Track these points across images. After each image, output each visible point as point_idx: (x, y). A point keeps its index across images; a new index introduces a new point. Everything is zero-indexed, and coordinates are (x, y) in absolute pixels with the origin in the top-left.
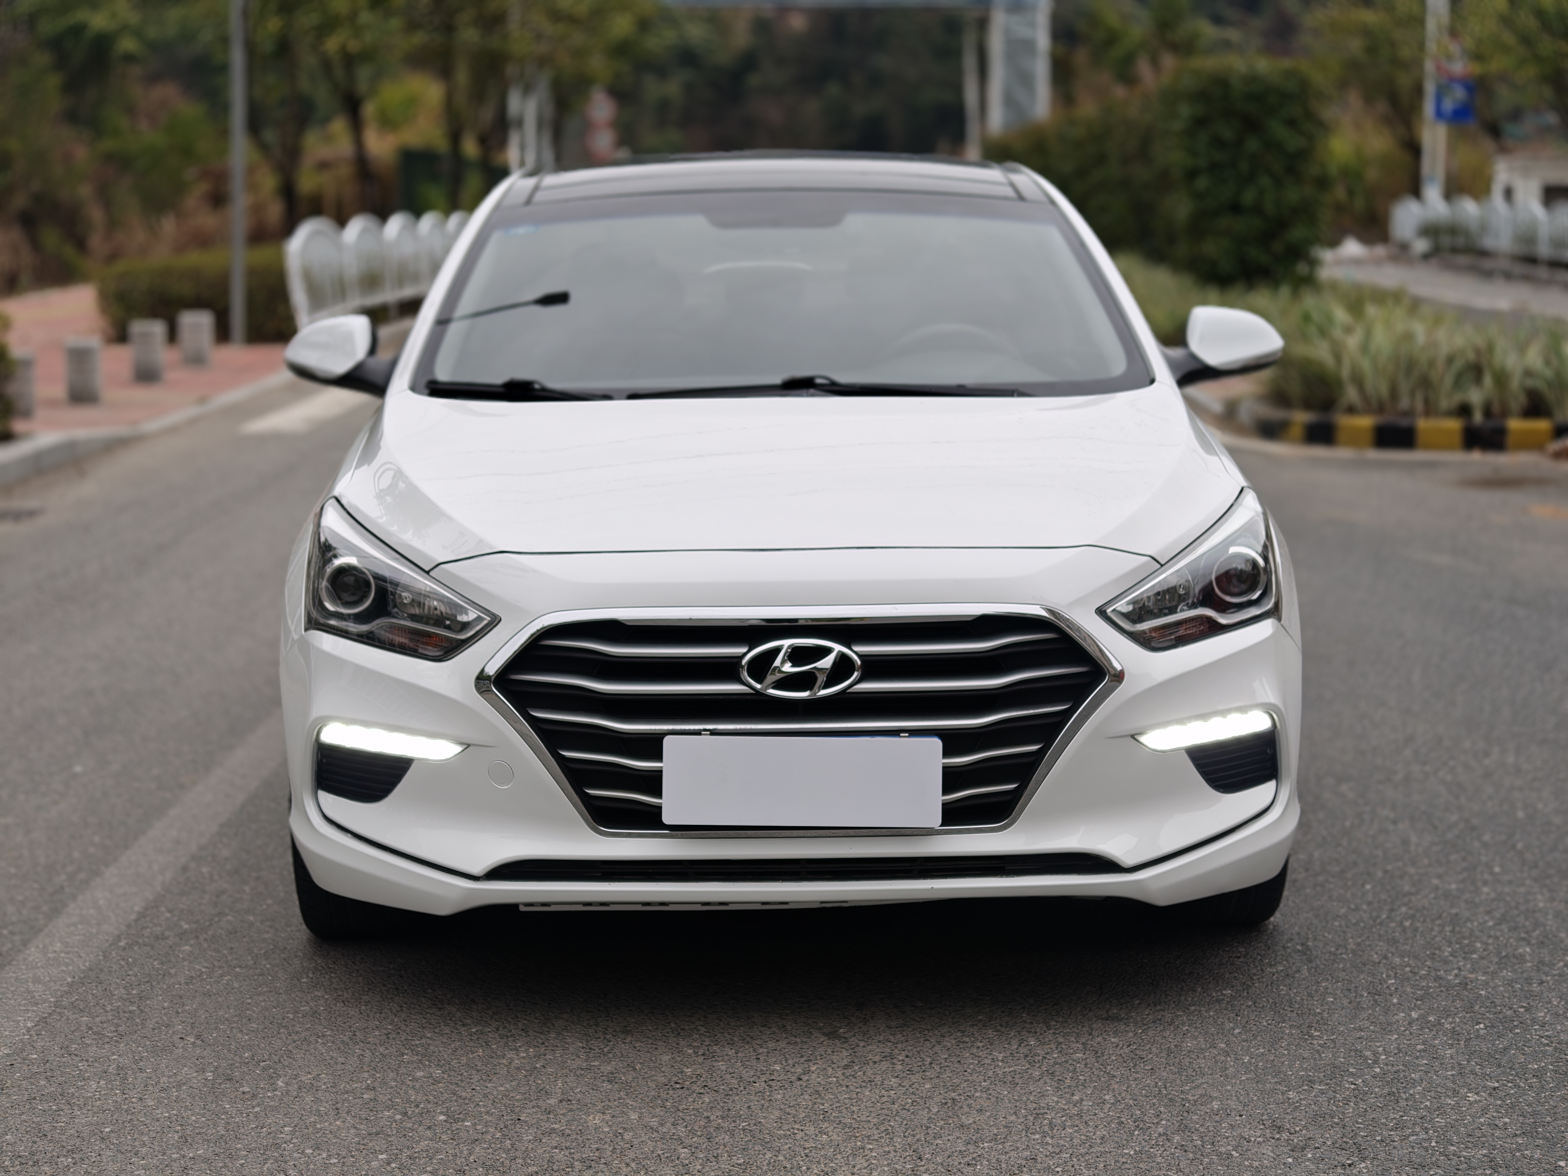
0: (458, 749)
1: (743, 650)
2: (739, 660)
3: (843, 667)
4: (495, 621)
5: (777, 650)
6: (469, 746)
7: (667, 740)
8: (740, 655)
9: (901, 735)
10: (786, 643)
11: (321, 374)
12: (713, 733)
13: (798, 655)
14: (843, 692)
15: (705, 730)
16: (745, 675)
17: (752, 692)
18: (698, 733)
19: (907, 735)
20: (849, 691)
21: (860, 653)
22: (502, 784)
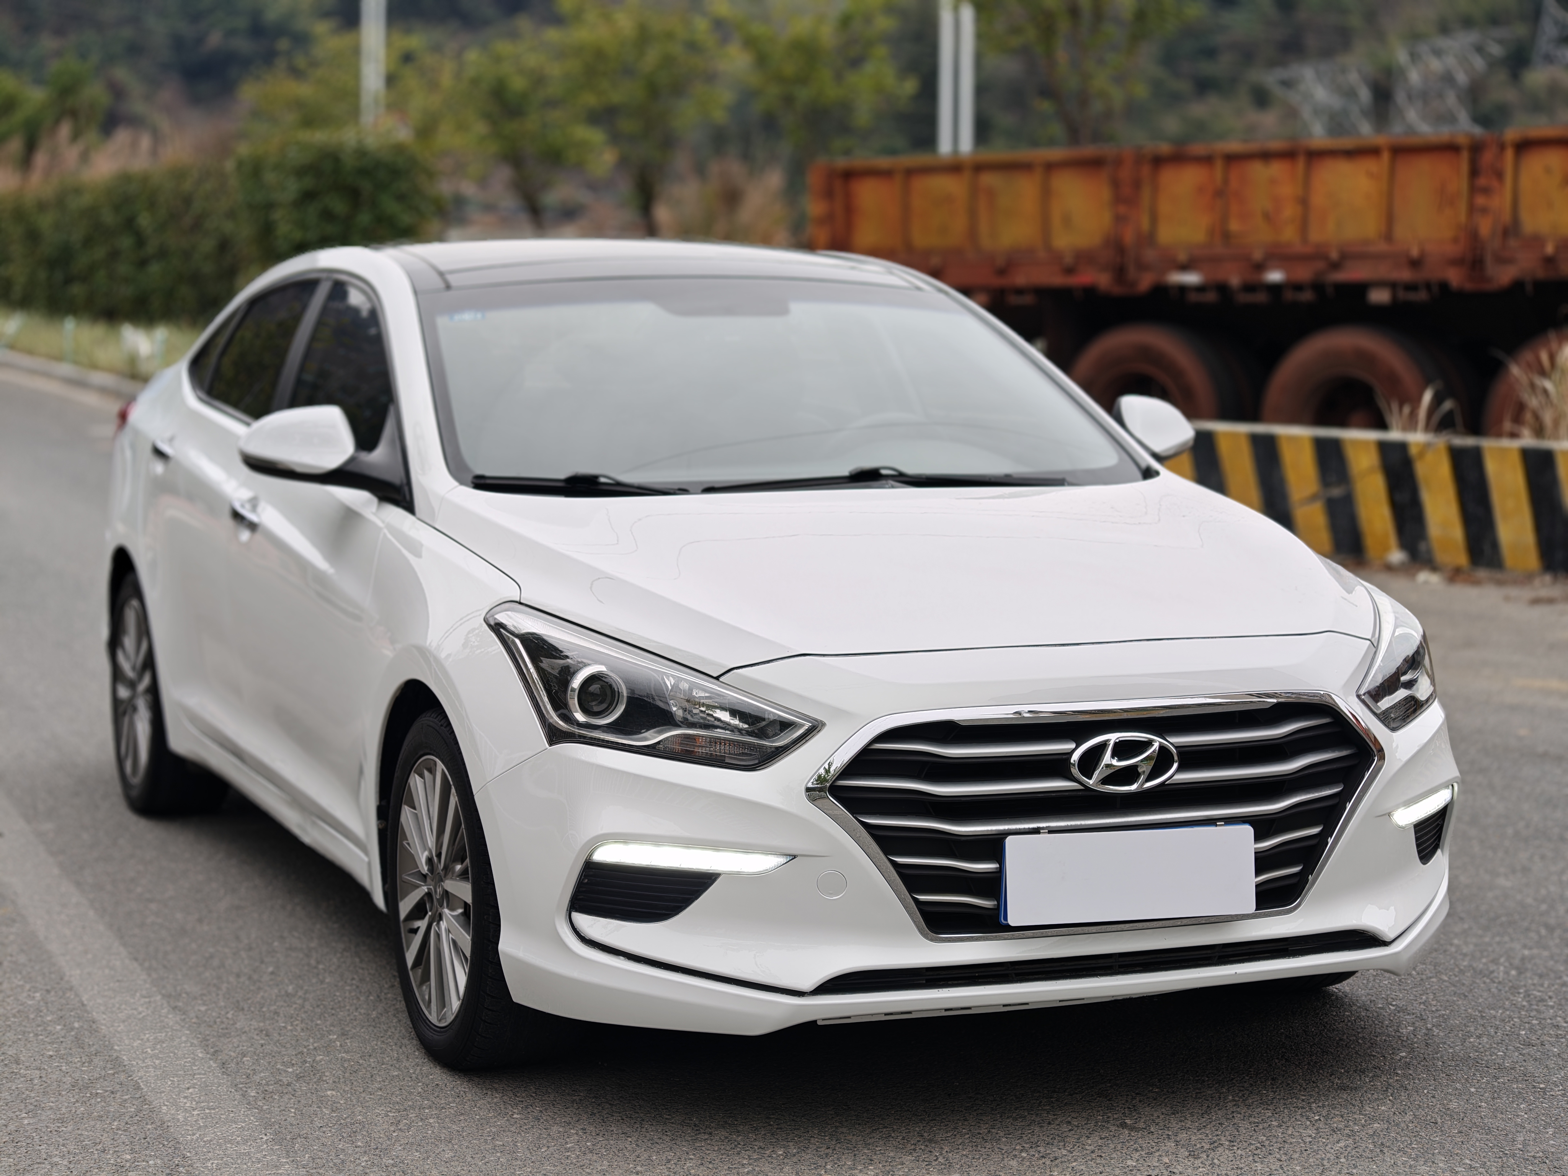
0: (782, 860)
1: (1073, 746)
2: (1068, 756)
3: (1163, 760)
4: (815, 728)
5: (1103, 746)
6: (795, 857)
7: (1010, 841)
8: (1070, 751)
9: (1218, 823)
10: (1113, 737)
11: (299, 469)
12: (1052, 831)
13: (1123, 750)
14: (1163, 784)
15: (1043, 828)
16: (1075, 771)
17: (1082, 788)
18: (1036, 831)
19: (1223, 823)
20: (1167, 783)
21: (1176, 745)
22: (831, 894)
